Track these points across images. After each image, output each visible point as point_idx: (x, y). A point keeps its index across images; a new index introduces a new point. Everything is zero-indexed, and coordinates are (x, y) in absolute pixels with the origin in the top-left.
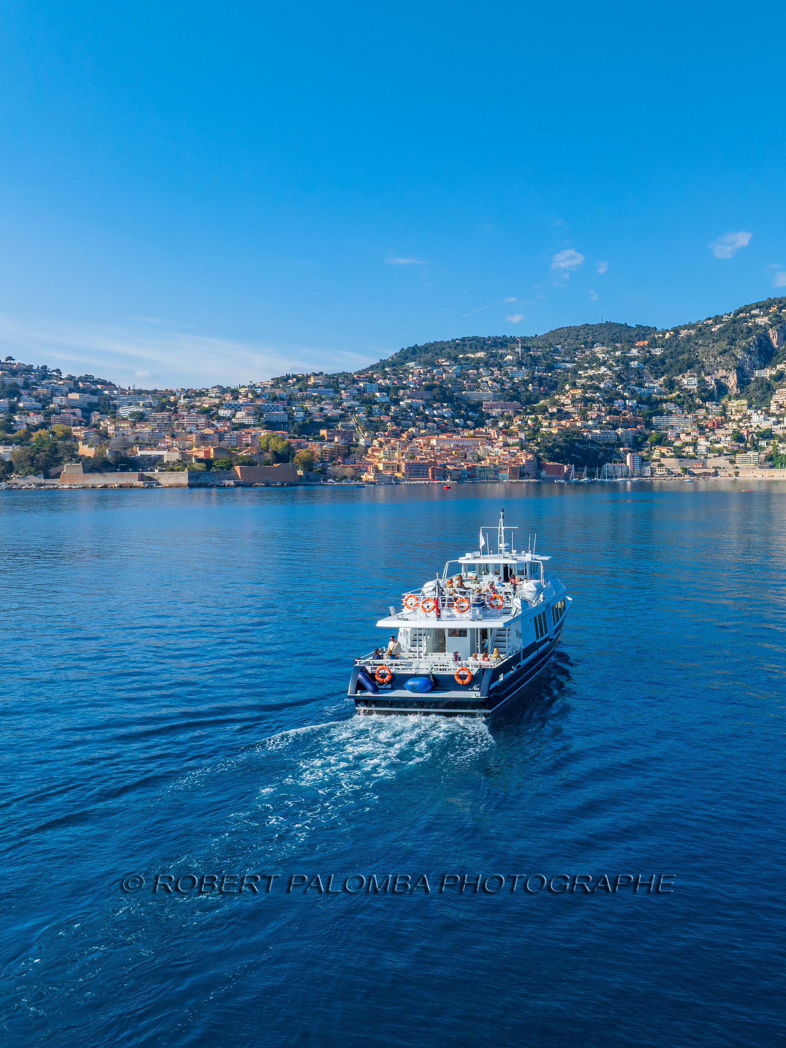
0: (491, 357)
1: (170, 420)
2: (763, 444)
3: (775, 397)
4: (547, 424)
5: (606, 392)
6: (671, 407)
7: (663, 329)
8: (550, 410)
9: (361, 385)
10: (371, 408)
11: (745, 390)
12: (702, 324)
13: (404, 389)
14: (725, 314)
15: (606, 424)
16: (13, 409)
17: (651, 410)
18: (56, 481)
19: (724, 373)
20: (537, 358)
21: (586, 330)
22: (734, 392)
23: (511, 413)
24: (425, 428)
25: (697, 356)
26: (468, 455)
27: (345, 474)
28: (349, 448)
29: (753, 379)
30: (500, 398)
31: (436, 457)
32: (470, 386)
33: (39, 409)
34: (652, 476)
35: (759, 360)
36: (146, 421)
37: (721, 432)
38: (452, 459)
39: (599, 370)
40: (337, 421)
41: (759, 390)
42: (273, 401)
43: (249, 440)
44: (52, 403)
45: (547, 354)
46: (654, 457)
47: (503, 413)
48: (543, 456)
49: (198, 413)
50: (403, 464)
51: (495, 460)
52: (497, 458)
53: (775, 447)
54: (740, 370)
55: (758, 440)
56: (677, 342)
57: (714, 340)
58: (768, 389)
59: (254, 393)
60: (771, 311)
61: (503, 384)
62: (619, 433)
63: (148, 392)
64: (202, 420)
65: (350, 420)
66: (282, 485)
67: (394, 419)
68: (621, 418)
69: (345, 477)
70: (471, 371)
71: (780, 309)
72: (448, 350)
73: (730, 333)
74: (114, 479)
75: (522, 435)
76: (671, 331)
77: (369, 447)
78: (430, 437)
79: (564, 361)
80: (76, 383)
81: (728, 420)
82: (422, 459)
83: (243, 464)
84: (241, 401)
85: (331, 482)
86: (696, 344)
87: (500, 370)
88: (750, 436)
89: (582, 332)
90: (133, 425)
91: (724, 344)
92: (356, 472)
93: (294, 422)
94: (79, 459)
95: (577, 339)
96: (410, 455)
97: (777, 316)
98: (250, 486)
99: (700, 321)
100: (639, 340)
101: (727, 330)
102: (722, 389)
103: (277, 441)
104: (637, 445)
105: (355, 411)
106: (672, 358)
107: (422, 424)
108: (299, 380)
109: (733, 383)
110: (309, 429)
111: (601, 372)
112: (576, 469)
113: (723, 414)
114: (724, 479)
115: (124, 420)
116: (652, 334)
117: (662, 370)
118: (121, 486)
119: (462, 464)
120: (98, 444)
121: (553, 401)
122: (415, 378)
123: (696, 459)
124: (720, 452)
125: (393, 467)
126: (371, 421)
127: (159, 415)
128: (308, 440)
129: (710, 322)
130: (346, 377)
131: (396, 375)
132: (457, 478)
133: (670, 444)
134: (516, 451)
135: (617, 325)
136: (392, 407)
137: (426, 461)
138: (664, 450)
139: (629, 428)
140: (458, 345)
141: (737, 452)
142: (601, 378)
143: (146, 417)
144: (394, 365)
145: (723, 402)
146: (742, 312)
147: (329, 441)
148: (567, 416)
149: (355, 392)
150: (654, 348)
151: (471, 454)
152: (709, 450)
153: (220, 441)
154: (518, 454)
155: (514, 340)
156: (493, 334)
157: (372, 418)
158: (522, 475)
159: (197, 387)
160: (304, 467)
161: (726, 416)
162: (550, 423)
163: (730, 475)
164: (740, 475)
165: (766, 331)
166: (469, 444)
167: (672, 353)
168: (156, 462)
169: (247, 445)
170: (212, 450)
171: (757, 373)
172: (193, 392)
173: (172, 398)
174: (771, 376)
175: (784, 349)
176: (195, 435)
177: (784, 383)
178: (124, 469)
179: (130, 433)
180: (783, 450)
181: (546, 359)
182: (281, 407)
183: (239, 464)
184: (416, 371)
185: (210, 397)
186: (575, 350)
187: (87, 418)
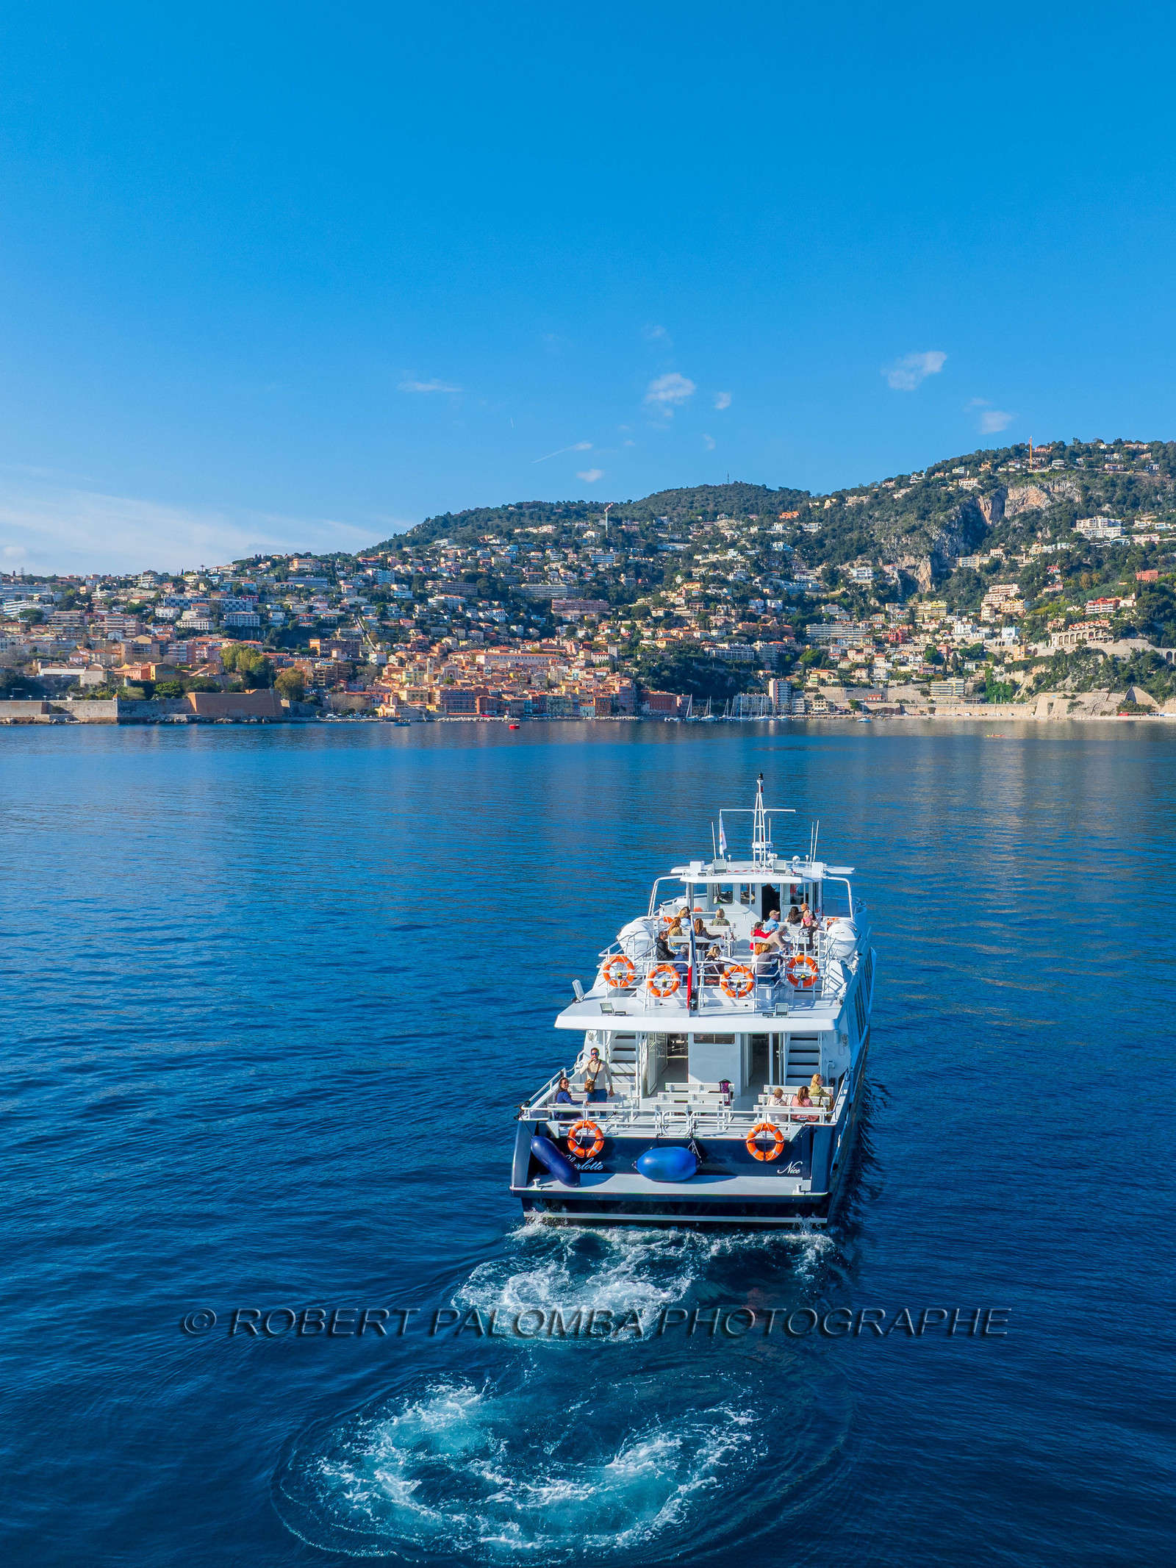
0: (562, 533)
1: (82, 622)
2: (970, 666)
3: (988, 598)
4: (650, 634)
5: (737, 587)
6: (834, 610)
7: (819, 495)
8: (654, 613)
9: (370, 572)
10: (384, 606)
11: (943, 586)
12: (880, 487)
13: (433, 579)
14: (913, 473)
15: (737, 635)
17: (803, 614)
19: (912, 561)
20: (632, 536)
21: (704, 494)
22: (927, 590)
23: (595, 616)
24: (467, 638)
25: (872, 536)
26: (533, 679)
27: (351, 706)
28: (353, 668)
29: (954, 570)
30: (578, 594)
31: (486, 682)
32: (532, 576)
34: (806, 713)
35: (965, 542)
36: (46, 623)
37: (907, 649)
38: (510, 685)
39: (726, 554)
40: (334, 626)
41: (964, 586)
42: (237, 596)
43: (205, 654)
45: (647, 529)
46: (809, 684)
47: (582, 616)
48: (645, 682)
49: (124, 612)
50: (438, 692)
51: (574, 687)
52: (577, 683)
53: (989, 671)
54: (935, 556)
55: (963, 661)
56: (842, 513)
57: (897, 511)
58: (977, 585)
59: (208, 582)
60: (981, 470)
61: (581, 574)
62: (758, 648)
63: (45, 580)
64: (131, 623)
65: (353, 625)
66: (260, 722)
67: (420, 624)
68: (760, 626)
69: (352, 711)
70: (533, 554)
71: (995, 467)
72: (497, 521)
73: (920, 502)
74: (5, 711)
75: (613, 651)
76: (832, 497)
77: (384, 665)
78: (474, 651)
79: (673, 541)
81: (918, 631)
82: (464, 685)
83: (201, 689)
84: (188, 595)
85: (331, 718)
86: (870, 517)
87: (576, 553)
88: (952, 654)
89: (698, 497)
90: (27, 629)
91: (912, 518)
92: (367, 703)
93: (269, 628)
95: (691, 508)
96: (447, 678)
97: (991, 477)
98: (212, 722)
99: (876, 483)
100: (785, 511)
101: (916, 498)
102: (909, 585)
103: (249, 655)
104: (784, 666)
105: (362, 612)
106: (834, 537)
107: (462, 632)
108: (275, 564)
109: (925, 575)
110: (292, 637)
111: (728, 557)
112: (695, 702)
113: (911, 621)
114: (912, 718)
115: (13, 621)
116: (805, 502)
117: (820, 555)
118: (15, 721)
119: (526, 692)
121: (658, 600)
122: (449, 563)
123: (871, 688)
124: (907, 679)
125: (422, 696)
126: (385, 627)
127: (66, 615)
128: (292, 655)
129: (892, 484)
130: (347, 561)
131: (421, 558)
132: (518, 713)
133: (833, 665)
134: (605, 674)
135: (751, 487)
136: (417, 606)
137: (472, 688)
138: (824, 675)
139: (772, 640)
140: (512, 513)
141: (932, 678)
142: (729, 566)
143: (45, 618)
144: (414, 543)
145: (911, 604)
146: (939, 470)
147: (323, 656)
148: (679, 622)
149: (361, 583)
150: (807, 523)
151: (538, 677)
152: (891, 675)
153: (162, 655)
154: (608, 678)
155: (597, 508)
156: (564, 498)
157: (386, 623)
158: (615, 710)
159: (120, 572)
160: (291, 696)
161: (914, 624)
162: (654, 633)
163: (922, 712)
164: (937, 712)
165: (975, 499)
166: (535, 662)
167: (834, 530)
168: (68, 685)
169: (204, 661)
170: (153, 669)
171: (961, 561)
172: (114, 580)
173: (83, 590)
174: (981, 567)
175: (1001, 527)
176: (123, 646)
177: (1002, 577)
178: (20, 696)
179: (22, 641)
180: (1001, 676)
181: (645, 537)
182: (250, 605)
183: (195, 690)
184: (451, 554)
185: (142, 588)
186: (689, 524)
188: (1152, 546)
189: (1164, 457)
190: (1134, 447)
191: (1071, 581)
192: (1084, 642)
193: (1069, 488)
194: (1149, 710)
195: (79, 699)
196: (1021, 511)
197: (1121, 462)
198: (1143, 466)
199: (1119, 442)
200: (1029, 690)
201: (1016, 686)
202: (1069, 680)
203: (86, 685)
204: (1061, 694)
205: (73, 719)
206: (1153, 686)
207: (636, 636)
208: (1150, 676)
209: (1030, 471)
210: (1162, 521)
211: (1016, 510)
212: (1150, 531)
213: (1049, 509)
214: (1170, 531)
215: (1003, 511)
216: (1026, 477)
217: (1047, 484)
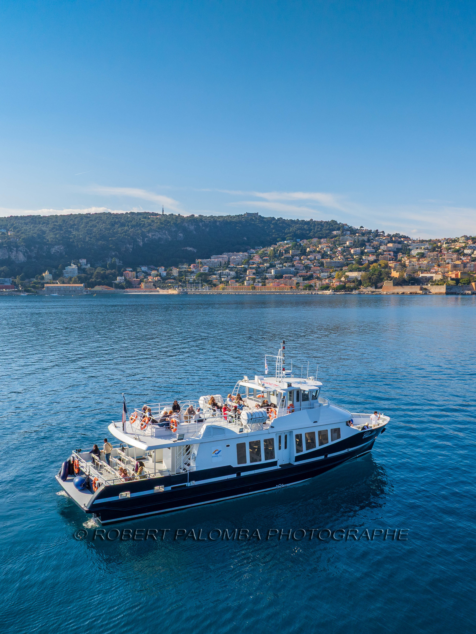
1: (437, 256)
16: (362, 253)
33: (374, 253)
36: (425, 257)
44: (380, 249)
49: (453, 252)
64: (455, 256)
80: (391, 238)
90: (418, 260)
115: (414, 257)
120: (401, 270)
127: (432, 254)
143: (425, 255)
153: (464, 268)
168: (429, 280)
170: (459, 273)
172: (450, 240)
173: (438, 244)
176: (450, 265)
178: (413, 284)
179: (416, 264)
183: (475, 282)
185: (460, 242)
187: (396, 256)
195: (432, 285)
203: (435, 280)
205: (430, 292)
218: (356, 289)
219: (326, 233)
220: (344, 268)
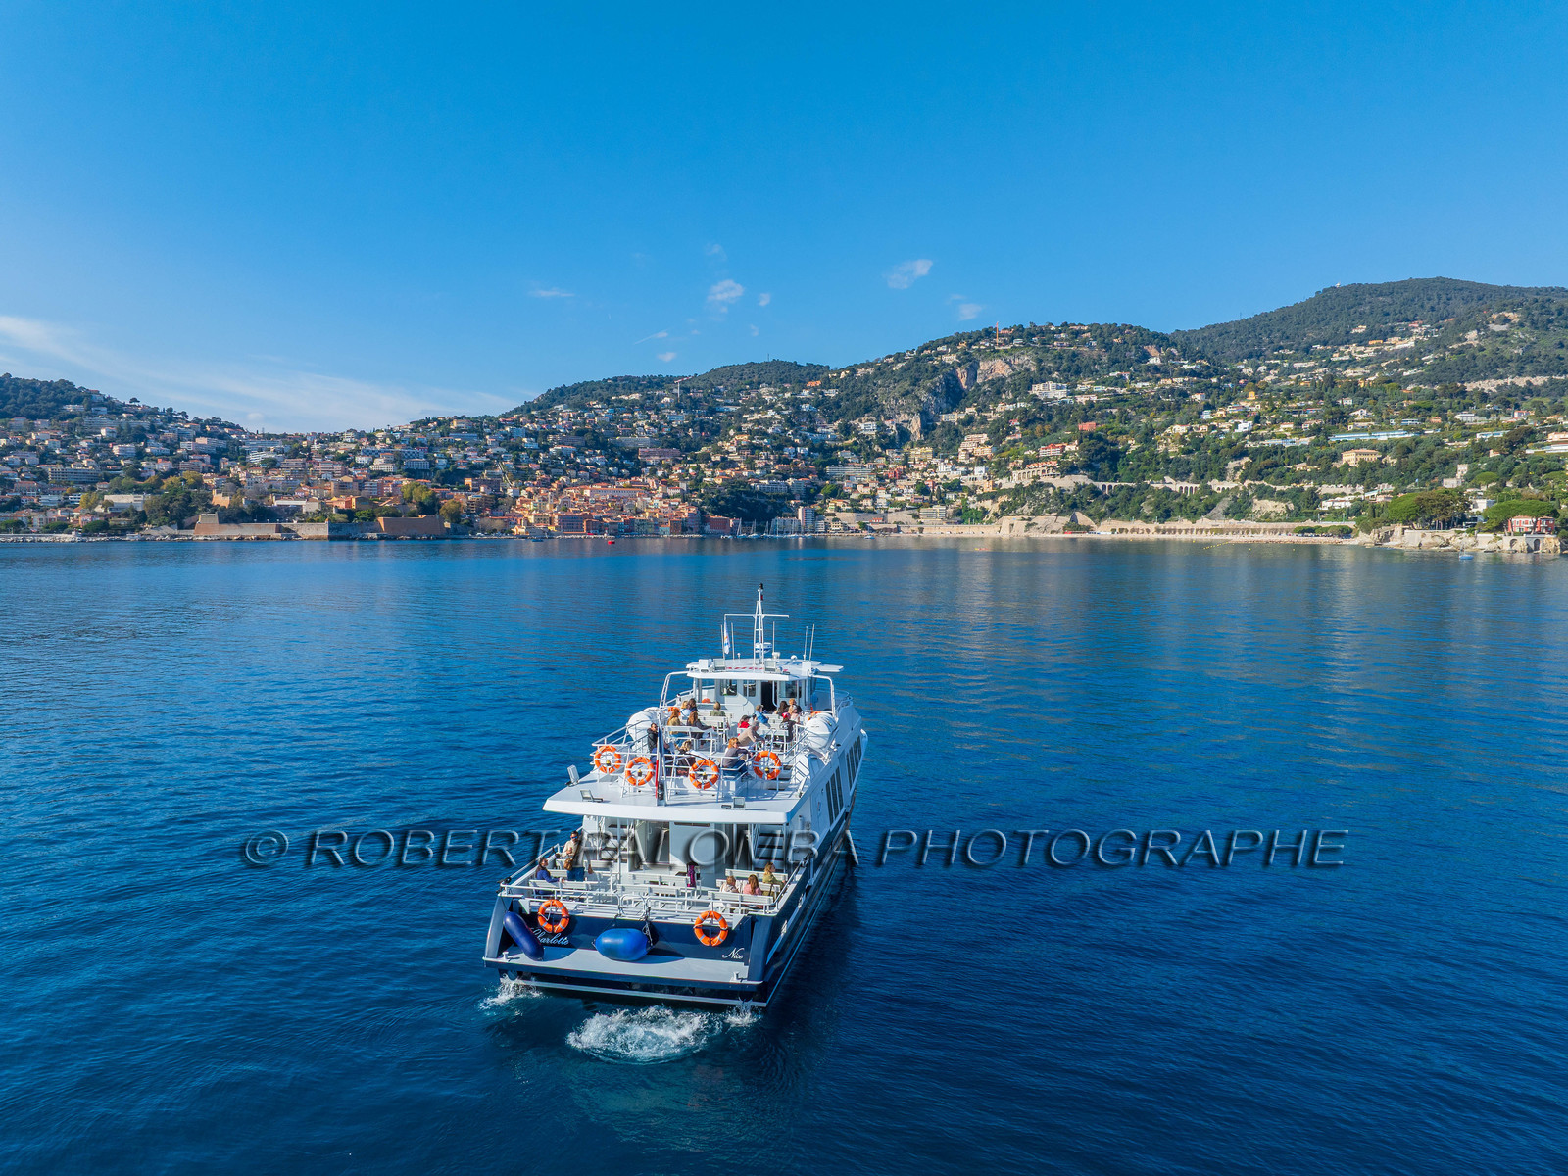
0: (646, 399)
1: (304, 467)
2: (950, 496)
3: (964, 445)
4: (710, 473)
5: (775, 438)
6: (847, 455)
7: (836, 368)
8: (713, 458)
9: (508, 429)
10: (518, 454)
11: (930, 436)
12: (882, 362)
13: (553, 434)
14: (907, 351)
15: (775, 473)
16: (140, 455)
17: (824, 458)
18: (191, 533)
19: (906, 417)
20: (698, 401)
21: (751, 369)
22: (918, 439)
23: (670, 461)
24: (577, 477)
25: (876, 398)
26: (625, 507)
27: (494, 527)
28: (496, 499)
29: (938, 424)
30: (658, 444)
31: (590, 509)
32: (625, 431)
33: (167, 455)
34: (826, 532)
35: (946, 402)
36: (279, 468)
37: (901, 483)
38: (608, 511)
39: (767, 413)
40: (482, 469)
41: (946, 436)
42: (413, 447)
43: (390, 490)
44: (180, 448)
45: (708, 395)
46: (828, 511)
48: (707, 509)
49: (333, 459)
50: (556, 517)
51: (655, 513)
52: (657, 510)
53: (965, 500)
54: (924, 413)
55: (945, 493)
56: (853, 382)
57: (895, 380)
58: (956, 435)
59: (392, 438)
60: (959, 348)
61: (660, 429)
62: (790, 484)
63: (277, 437)
64: (339, 467)
65: (496, 468)
66: (429, 539)
67: (543, 467)
68: (791, 467)
69: (495, 531)
70: (625, 414)
71: (970, 345)
72: (599, 391)
73: (913, 373)
74: (251, 531)
75: (683, 486)
76: (846, 370)
77: (518, 497)
78: (582, 487)
79: (727, 404)
80: (203, 427)
81: (910, 470)
82: (575, 511)
83: (387, 515)
84: (378, 447)
85: (480, 536)
86: (875, 384)
87: (656, 413)
88: (936, 487)
89: (746, 371)
90: (266, 472)
91: (906, 385)
92: (506, 525)
93: (436, 470)
94: (214, 509)
95: (741, 379)
96: (563, 507)
97: (966, 353)
98: (395, 539)
99: (879, 359)
100: (811, 380)
101: (909, 369)
102: (904, 435)
103: (422, 490)
104: (809, 497)
105: (502, 459)
106: (848, 400)
107: (574, 473)
108: (440, 424)
109: (916, 428)
110: (452, 477)
111: (768, 416)
112: (743, 524)
113: (906, 462)
114: (906, 534)
115: (256, 467)
116: (826, 374)
117: (837, 414)
118: (258, 538)
119: (619, 517)
120: (231, 493)
121: (716, 448)
122: (565, 422)
123: (875, 513)
124: (902, 506)
125: (545, 520)
126: (519, 469)
127: (292, 462)
128: (452, 490)
129: (891, 359)
130: (491, 421)
131: (544, 419)
132: (614, 532)
133: (846, 496)
134: (677, 503)
135: (785, 363)
136: (541, 454)
137: (580, 514)
138: (840, 503)
139: (801, 478)
140: (610, 385)
141: (921, 505)
142: (769, 422)
143: (278, 464)
144: (539, 407)
145: (905, 450)
146: (927, 349)
147: (474, 491)
148: (732, 464)
149: (501, 437)
150: (828, 389)
151: (629, 506)
152: (890, 503)
153: (361, 490)
154: (680, 506)
155: (671, 380)
156: (647, 374)
157: (519, 466)
158: (684, 530)
159: (330, 431)
160: (451, 519)
161: (908, 465)
162: (713, 473)
163: (913, 532)
164: (925, 532)
165: (955, 369)
166: (626, 495)
167: (847, 394)
168: (294, 512)
169: (390, 495)
170: (353, 501)
171: (943, 417)
172: (326, 436)
173: (304, 444)
174: (959, 421)
175: (974, 391)
176: (333, 484)
177: (974, 429)
178: (261, 520)
179: (263, 481)
180: (974, 504)
181: (707, 402)
182: (422, 454)
183: (383, 516)
184: (566, 415)
185: (346, 442)
186: (739, 391)
187: (217, 464)
188: (1091, 404)
189: (1100, 336)
190: (1077, 328)
191: (1028, 431)
192: (1038, 477)
193: (1027, 360)
194: (1088, 529)
195: (302, 522)
196: (990, 378)
197: (1067, 340)
198: (1084, 343)
199: (1065, 325)
200: (995, 514)
201: (985, 511)
202: (1026, 506)
203: (307, 512)
204: (1020, 517)
205: (298, 536)
206: (1091, 511)
207: (700, 475)
208: (1089, 503)
209: (996, 348)
210: (1098, 385)
211: (986, 378)
212: (1090, 392)
213: (1011, 376)
214: (1105, 392)
215: (976, 379)
216: (993, 353)
217: (1009, 358)
218: (133, 531)
219: (47, 408)
220: (99, 486)
